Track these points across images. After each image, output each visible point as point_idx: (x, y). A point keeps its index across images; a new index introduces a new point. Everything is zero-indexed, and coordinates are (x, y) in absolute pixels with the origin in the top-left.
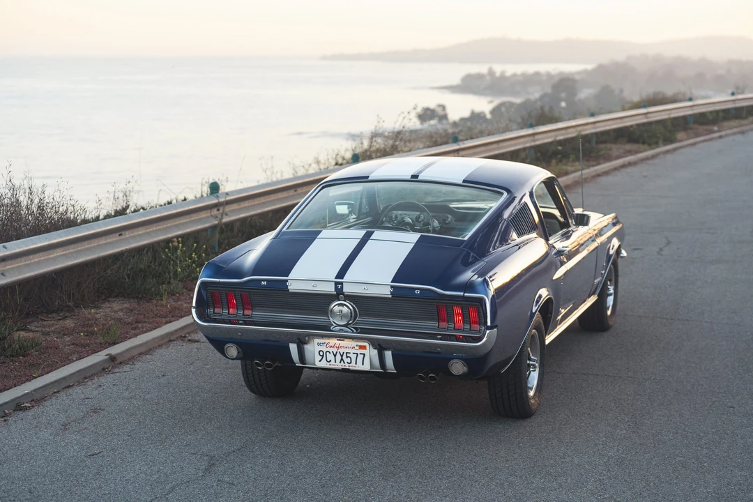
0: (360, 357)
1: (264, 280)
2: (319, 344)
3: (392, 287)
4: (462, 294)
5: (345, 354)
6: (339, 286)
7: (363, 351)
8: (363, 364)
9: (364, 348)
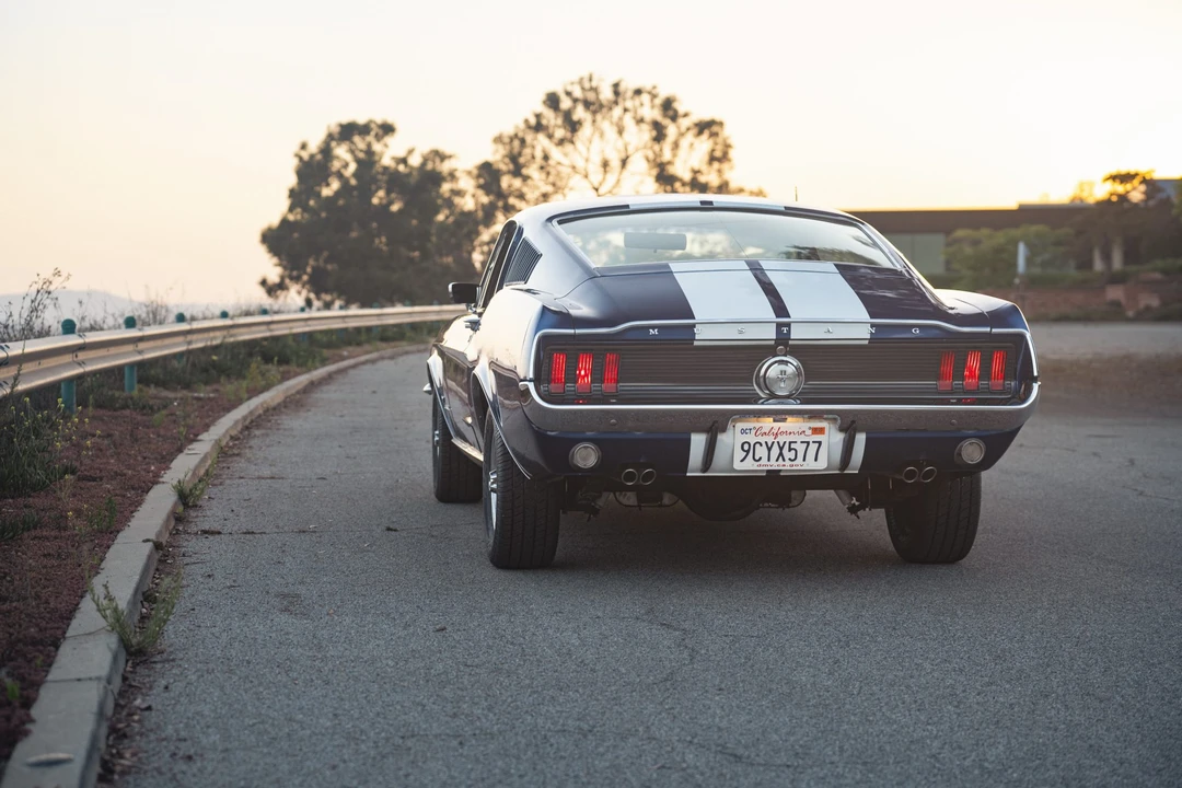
0: (813, 448)
1: (653, 327)
2: (744, 431)
3: (872, 325)
4: (988, 329)
5: (787, 445)
6: (785, 330)
7: (818, 438)
8: (816, 460)
9: (820, 431)
